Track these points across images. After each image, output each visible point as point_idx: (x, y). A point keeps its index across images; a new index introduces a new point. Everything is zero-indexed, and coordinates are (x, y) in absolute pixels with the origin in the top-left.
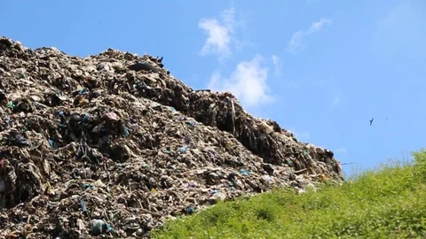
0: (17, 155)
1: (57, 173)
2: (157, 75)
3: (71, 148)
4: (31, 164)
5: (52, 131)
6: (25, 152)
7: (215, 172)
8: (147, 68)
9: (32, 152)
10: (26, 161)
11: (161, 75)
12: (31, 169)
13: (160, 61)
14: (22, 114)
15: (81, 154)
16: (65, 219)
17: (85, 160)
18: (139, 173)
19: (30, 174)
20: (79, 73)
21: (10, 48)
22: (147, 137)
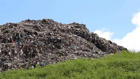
0: (34, 46)
1: (44, 51)
2: (79, 29)
3: (49, 46)
4: (37, 49)
5: (45, 41)
6: (36, 46)
7: (80, 53)
8: (78, 27)
9: (38, 46)
10: (36, 48)
11: (81, 29)
12: (36, 50)
13: (85, 25)
14: (40, 37)
15: (51, 47)
16: (35, 62)
17: (51, 48)
18: (61, 52)
19: (36, 51)
20: (60, 28)
21: (46, 22)
22: (67, 44)
